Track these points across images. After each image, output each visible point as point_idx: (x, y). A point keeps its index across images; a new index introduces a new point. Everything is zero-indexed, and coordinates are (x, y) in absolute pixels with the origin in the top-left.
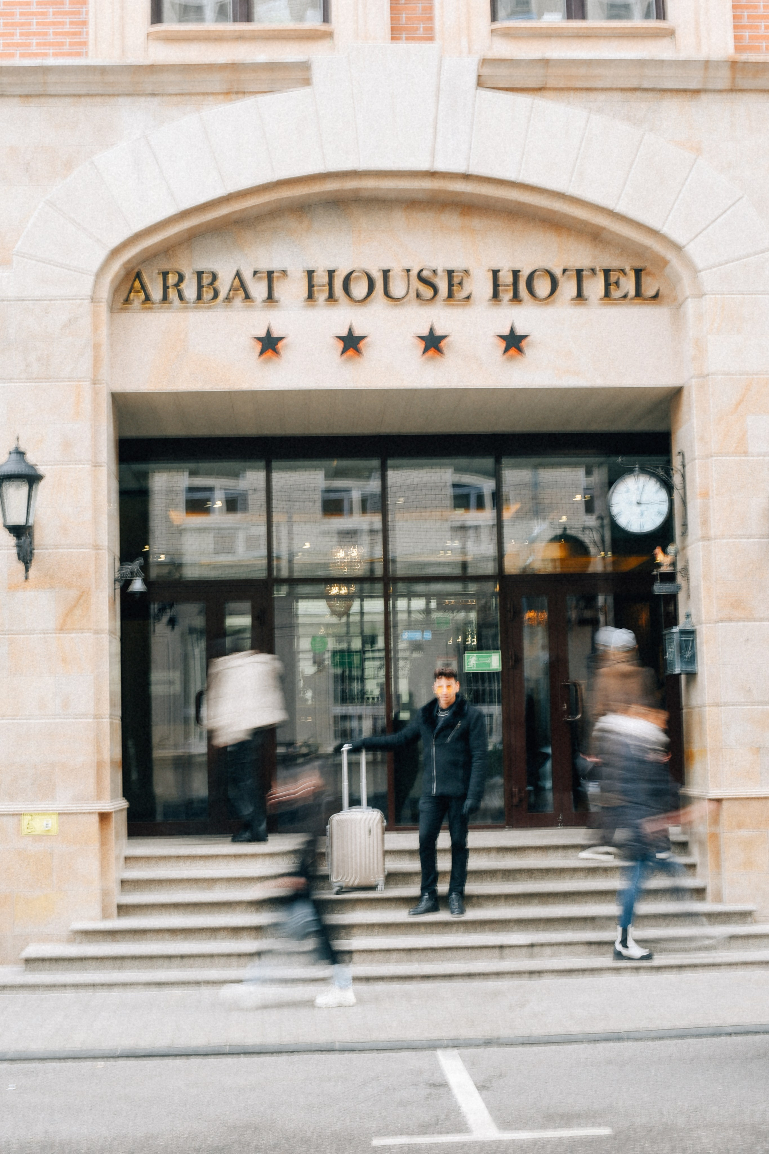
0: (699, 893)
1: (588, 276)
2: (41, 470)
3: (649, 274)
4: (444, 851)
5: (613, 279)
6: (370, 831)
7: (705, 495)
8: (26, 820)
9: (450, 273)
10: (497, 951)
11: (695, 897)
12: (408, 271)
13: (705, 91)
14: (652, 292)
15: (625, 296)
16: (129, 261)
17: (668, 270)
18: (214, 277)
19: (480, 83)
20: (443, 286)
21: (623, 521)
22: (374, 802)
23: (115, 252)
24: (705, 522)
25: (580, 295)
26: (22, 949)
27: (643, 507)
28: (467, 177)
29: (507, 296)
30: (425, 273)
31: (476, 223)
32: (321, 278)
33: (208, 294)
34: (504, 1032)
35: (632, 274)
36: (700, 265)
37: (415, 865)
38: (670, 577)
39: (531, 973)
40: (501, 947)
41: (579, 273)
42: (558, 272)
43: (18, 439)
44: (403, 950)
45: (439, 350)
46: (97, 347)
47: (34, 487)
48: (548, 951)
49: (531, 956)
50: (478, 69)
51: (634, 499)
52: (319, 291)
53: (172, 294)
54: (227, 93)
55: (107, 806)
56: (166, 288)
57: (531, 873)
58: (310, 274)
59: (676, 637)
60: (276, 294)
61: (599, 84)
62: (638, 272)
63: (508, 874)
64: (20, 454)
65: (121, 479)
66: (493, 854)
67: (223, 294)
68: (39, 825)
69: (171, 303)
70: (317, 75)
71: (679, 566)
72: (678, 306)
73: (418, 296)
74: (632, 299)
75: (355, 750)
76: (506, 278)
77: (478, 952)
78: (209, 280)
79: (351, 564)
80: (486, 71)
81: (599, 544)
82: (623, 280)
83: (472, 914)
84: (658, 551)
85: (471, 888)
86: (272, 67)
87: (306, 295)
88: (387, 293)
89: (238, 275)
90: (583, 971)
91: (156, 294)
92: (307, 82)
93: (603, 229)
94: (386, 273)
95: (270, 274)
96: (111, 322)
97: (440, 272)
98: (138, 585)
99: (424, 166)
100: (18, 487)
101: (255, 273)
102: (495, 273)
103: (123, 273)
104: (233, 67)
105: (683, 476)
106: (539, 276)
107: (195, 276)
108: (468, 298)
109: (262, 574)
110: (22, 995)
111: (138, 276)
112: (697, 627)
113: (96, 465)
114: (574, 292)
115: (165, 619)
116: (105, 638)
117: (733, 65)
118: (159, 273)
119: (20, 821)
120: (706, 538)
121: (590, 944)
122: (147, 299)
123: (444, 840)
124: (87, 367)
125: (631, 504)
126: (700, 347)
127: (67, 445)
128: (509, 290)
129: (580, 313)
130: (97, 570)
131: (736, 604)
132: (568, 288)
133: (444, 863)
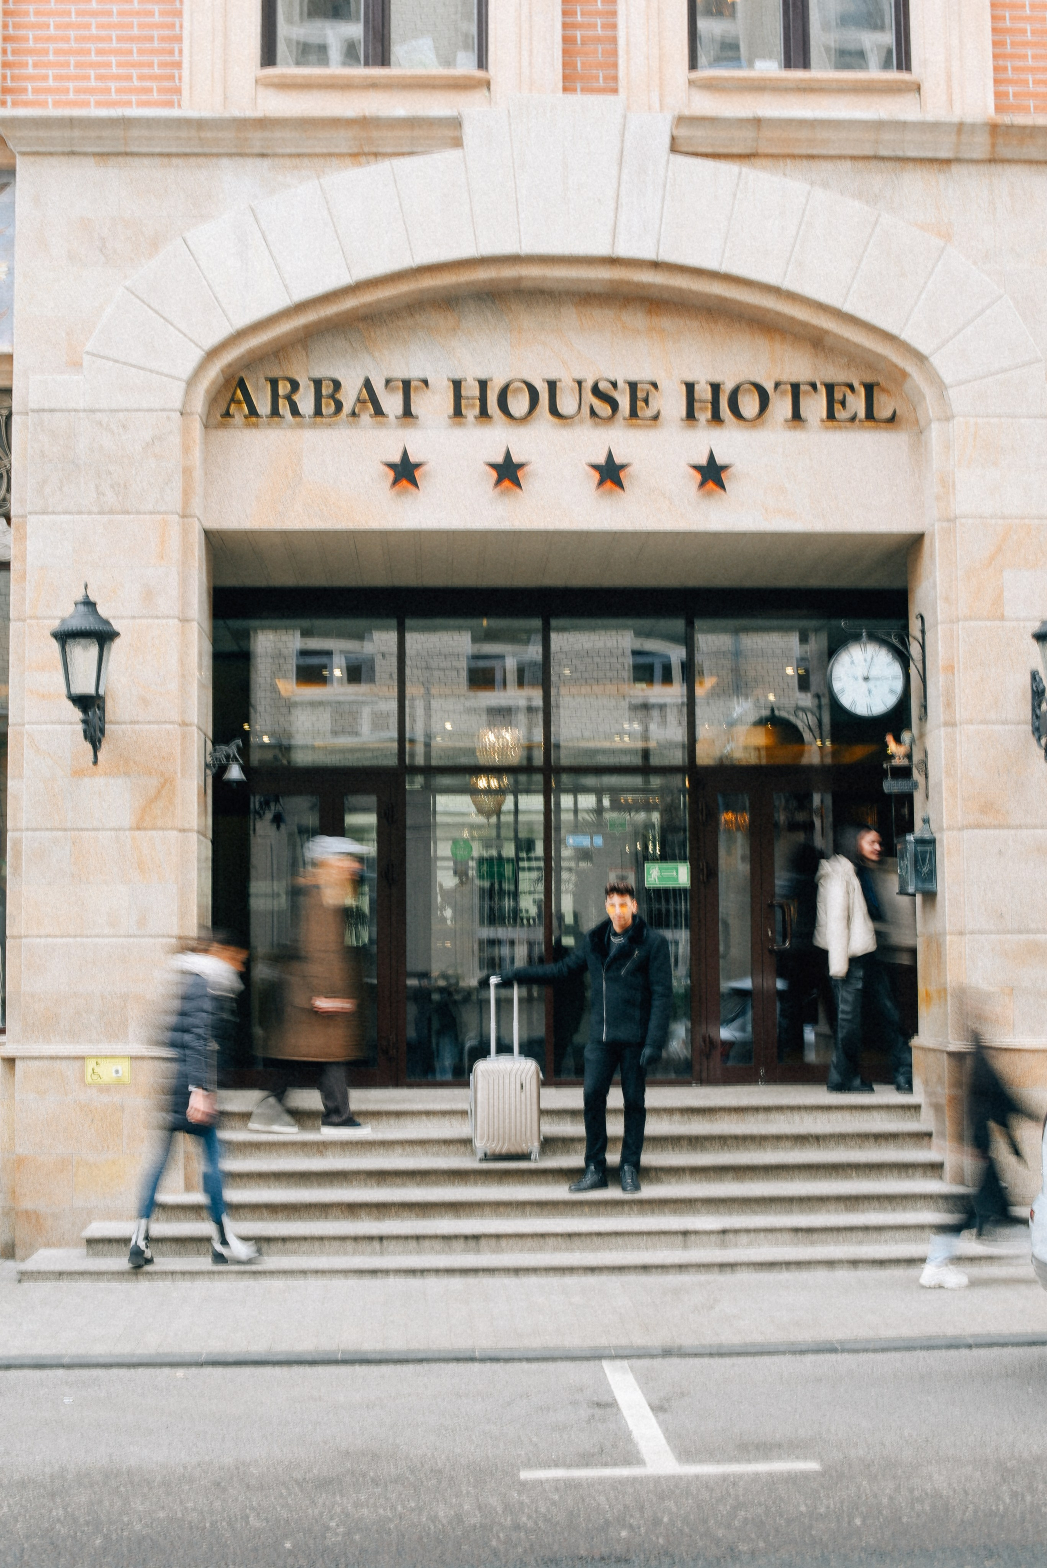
0: (934, 1169)
1: (806, 393)
2: (116, 626)
3: (883, 390)
4: (615, 1111)
5: (838, 396)
6: (522, 1086)
7: (950, 669)
9: (633, 386)
10: (680, 1238)
11: (929, 1173)
12: (580, 383)
13: (958, 160)
14: (887, 413)
15: (853, 419)
16: (230, 366)
17: (907, 386)
18: (337, 385)
19: (675, 148)
20: (624, 402)
21: (846, 701)
22: (529, 1049)
23: (213, 354)
24: (949, 705)
25: (797, 415)
26: (84, 1226)
27: (871, 684)
28: (656, 265)
29: (704, 415)
30: (603, 386)
31: (666, 322)
32: (471, 390)
33: (328, 408)
34: (688, 1341)
35: (862, 391)
36: (948, 379)
37: (578, 1129)
38: (904, 773)
39: (723, 1266)
40: (685, 1233)
41: (796, 388)
42: (769, 386)
43: (86, 587)
44: (562, 1235)
45: (619, 483)
46: (187, 471)
47: (105, 649)
48: (744, 1238)
49: (723, 1245)
50: (671, 129)
51: (861, 672)
52: (468, 405)
53: (284, 408)
54: (354, 155)
56: (275, 399)
57: (723, 1141)
58: (457, 385)
59: (911, 847)
60: (414, 410)
61: (823, 152)
62: (869, 389)
63: (695, 1142)
64: (89, 604)
65: (216, 640)
66: (677, 1117)
67: (347, 408)
68: (108, 1072)
69: (282, 418)
70: (468, 132)
71: (916, 758)
72: (919, 431)
73: (593, 413)
74: (861, 422)
75: (506, 984)
76: (704, 392)
77: (655, 1239)
78: (331, 390)
79: (503, 750)
80: (683, 132)
81: (816, 730)
82: (850, 398)
83: (648, 1191)
84: (890, 739)
85: (648, 1158)
86: (412, 123)
87: (451, 411)
88: (554, 410)
89: (367, 384)
90: (788, 1265)
91: (263, 406)
92: (457, 143)
93: (827, 332)
94: (552, 385)
95: (407, 385)
96: (206, 442)
97: (620, 384)
98: (235, 773)
99: (602, 249)
100: (85, 648)
101: (388, 382)
102: (690, 387)
103: (221, 380)
104: (364, 123)
105: (923, 647)
106: (745, 391)
107: (312, 385)
108: (656, 417)
109: (392, 761)
110: (84, 1285)
111: (242, 384)
112: (937, 836)
113: (184, 620)
114: (788, 412)
115: (269, 816)
116: (194, 837)
117: (994, 129)
118: (267, 381)
119: (83, 1066)
120: (951, 724)
121: (796, 1230)
122: (253, 412)
123: (615, 1098)
124: (173, 498)
125: (856, 679)
126: (947, 485)
127: (149, 595)
128: (706, 408)
129: (798, 436)
130: (183, 753)
131: (987, 807)
132: (781, 407)
133: (615, 1127)
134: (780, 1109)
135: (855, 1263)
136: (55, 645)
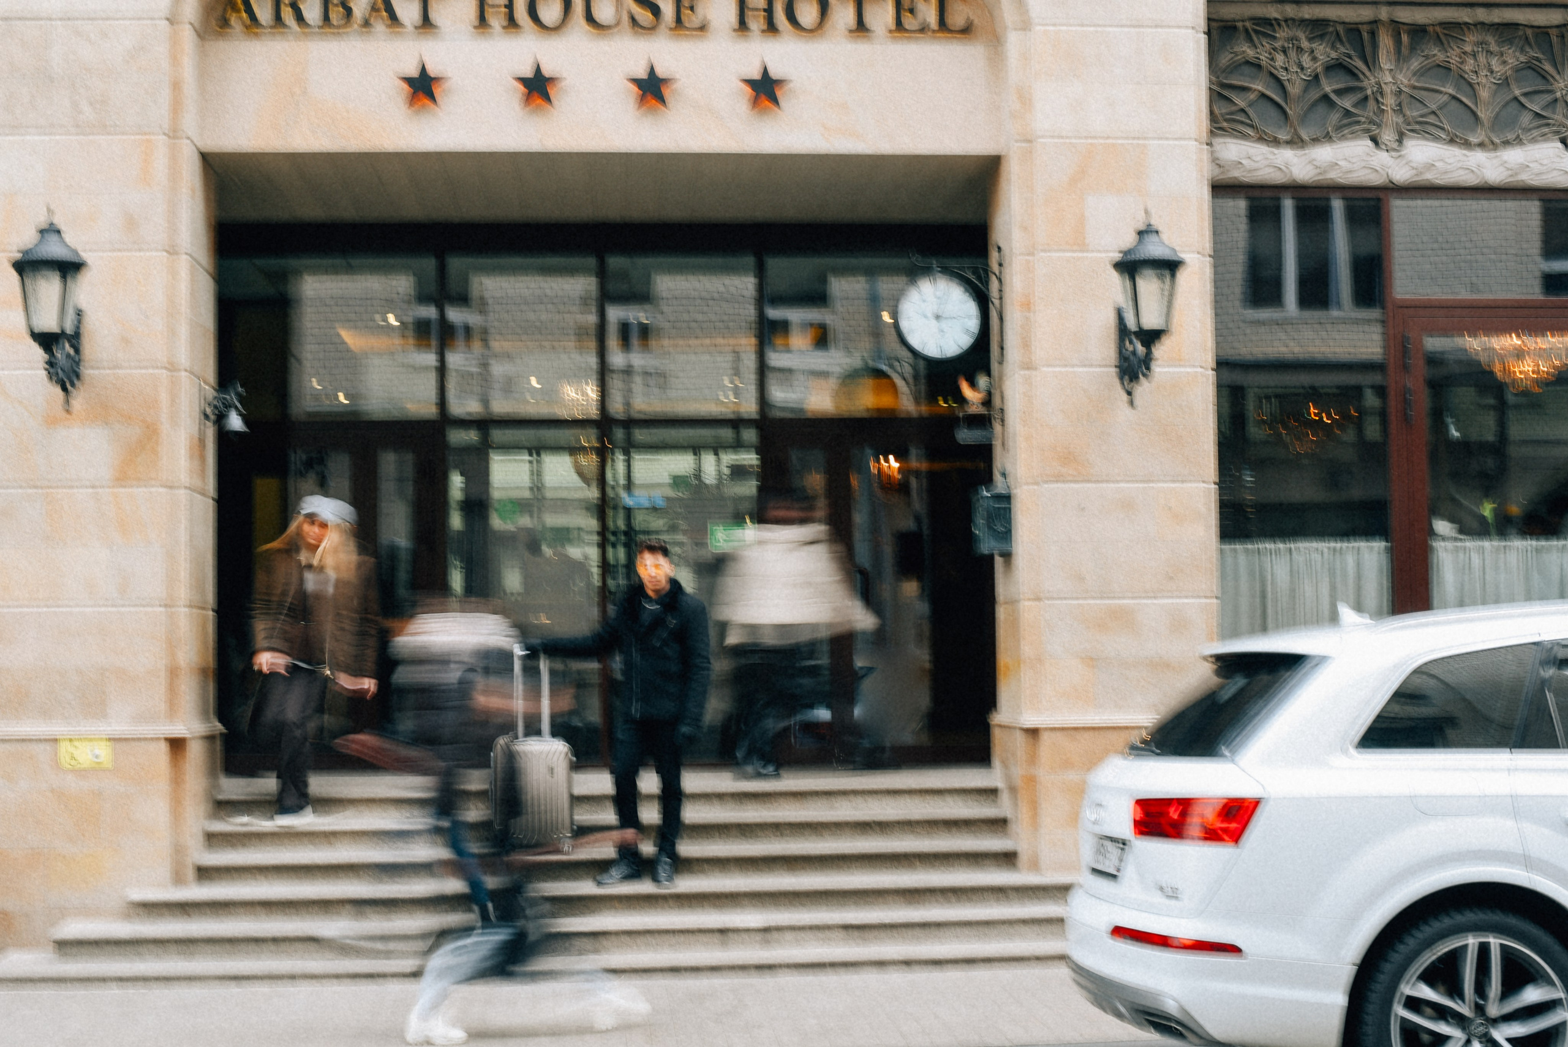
0: (1008, 858)
2: (86, 256)
4: (650, 797)
5: (906, 3)
6: (552, 768)
7: (1027, 306)
8: (64, 748)
10: (717, 937)
11: (1001, 865)
14: (960, 23)
15: (924, 29)
20: (668, 10)
21: (915, 341)
22: (560, 730)
24: (1026, 345)
25: (861, 27)
26: (55, 927)
27: (944, 324)
29: (756, 24)
33: (336, 14)
39: (760, 968)
40: (723, 931)
43: (52, 211)
45: (661, 99)
46: (176, 86)
48: (789, 936)
49: (765, 945)
51: (931, 308)
52: (494, 13)
53: (287, 14)
55: (179, 730)
56: (278, 4)
57: (778, 829)
59: (985, 503)
60: (432, 18)
63: (745, 830)
64: (53, 230)
67: (359, 17)
68: (85, 755)
69: (285, 28)
71: (994, 406)
72: (996, 41)
73: (634, 21)
74: (933, 32)
75: (532, 656)
77: (689, 937)
81: (911, 381)
82: (920, 5)
83: (686, 884)
85: (687, 848)
87: (474, 20)
88: (590, 18)
90: (833, 965)
91: (264, 14)
96: (202, 54)
98: (235, 422)
100: (47, 279)
105: (1000, 280)
108: (703, 27)
109: (431, 413)
112: (1014, 491)
113: (172, 251)
114: (851, 21)
119: (56, 749)
120: (1029, 366)
121: (847, 927)
122: (254, 21)
123: (649, 782)
124: (161, 112)
125: (925, 317)
126: (1025, 99)
127: (131, 223)
128: (758, 16)
129: (861, 49)
130: (173, 400)
131: (1068, 458)
132: (843, 15)
133: (650, 814)
134: (844, 793)
135: (908, 963)
136: (14, 275)
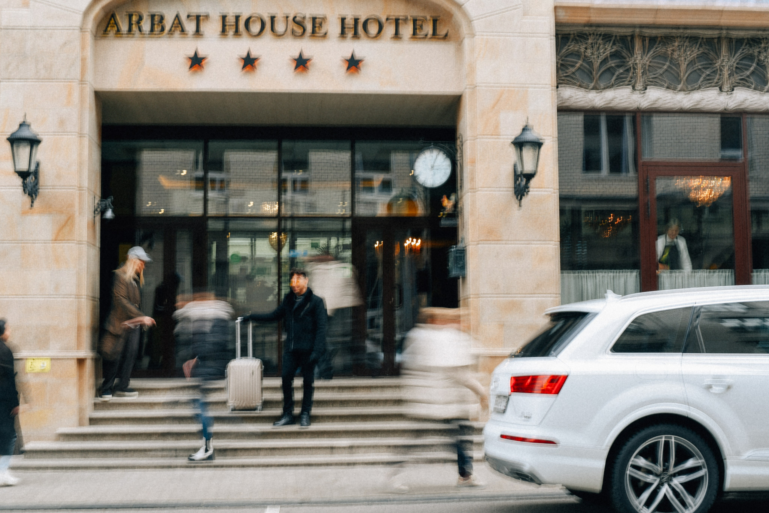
1: (402, 23)
2: (41, 137)
3: (442, 21)
5: (418, 25)
6: (253, 373)
7: (473, 162)
8: (29, 362)
10: (329, 451)
12: (287, 17)
14: (443, 34)
15: (426, 36)
16: (105, 6)
18: (162, 18)
20: (309, 27)
24: (472, 180)
25: (397, 36)
27: (435, 170)
29: (350, 34)
30: (298, 18)
33: (157, 28)
35: (431, 22)
36: (472, 17)
38: (452, 216)
39: (349, 464)
40: (332, 448)
42: (383, 19)
43: (25, 116)
44: (269, 449)
45: (306, 68)
46: (83, 60)
47: (34, 147)
48: (362, 451)
49: (350, 454)
51: (430, 165)
52: (229, 29)
53: (134, 28)
55: (82, 355)
56: (130, 25)
57: (358, 403)
58: (224, 18)
59: (453, 254)
60: (201, 30)
62: (435, 22)
63: (344, 403)
64: (26, 126)
67: (167, 28)
68: (38, 366)
69: (134, 34)
72: (459, 42)
73: (293, 32)
74: (430, 38)
76: (350, 22)
77: (316, 450)
78: (159, 20)
82: (425, 26)
83: (315, 427)
84: (444, 198)
85: (315, 411)
87: (221, 31)
88: (273, 31)
89: (177, 17)
91: (124, 28)
94: (273, 18)
95: (198, 18)
96: (95, 45)
97: (307, 18)
98: (109, 214)
100: (23, 147)
101: (188, 16)
102: (343, 20)
103: (102, 14)
105: (462, 151)
106: (371, 22)
107: (150, 17)
108: (325, 35)
109: (200, 214)
111: (113, 16)
112: (466, 247)
113: (81, 136)
114: (393, 33)
116: (85, 248)
118: (126, 15)
120: (473, 191)
122: (118, 30)
124: (76, 72)
125: (427, 168)
126: (472, 69)
127: (62, 122)
128: (351, 30)
129: (397, 46)
130: (81, 202)
131: (490, 232)
132: (390, 30)
136: (8, 145)
